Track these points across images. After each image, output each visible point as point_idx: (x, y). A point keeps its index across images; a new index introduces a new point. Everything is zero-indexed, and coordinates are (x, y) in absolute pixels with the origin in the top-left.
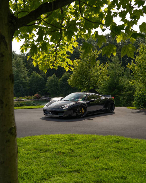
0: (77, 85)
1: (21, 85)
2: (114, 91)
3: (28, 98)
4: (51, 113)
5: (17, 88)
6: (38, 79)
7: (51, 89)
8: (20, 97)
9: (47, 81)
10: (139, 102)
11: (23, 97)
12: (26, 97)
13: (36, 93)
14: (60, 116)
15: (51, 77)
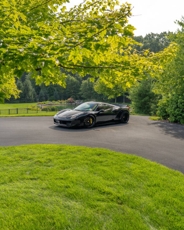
0: (103, 91)
1: (55, 89)
2: (144, 99)
3: (61, 102)
4: (59, 122)
5: (51, 91)
6: (72, 83)
7: (85, 93)
8: (53, 101)
9: (82, 84)
10: (161, 112)
11: (56, 101)
12: (59, 101)
13: (69, 97)
14: (67, 126)
15: (86, 81)
